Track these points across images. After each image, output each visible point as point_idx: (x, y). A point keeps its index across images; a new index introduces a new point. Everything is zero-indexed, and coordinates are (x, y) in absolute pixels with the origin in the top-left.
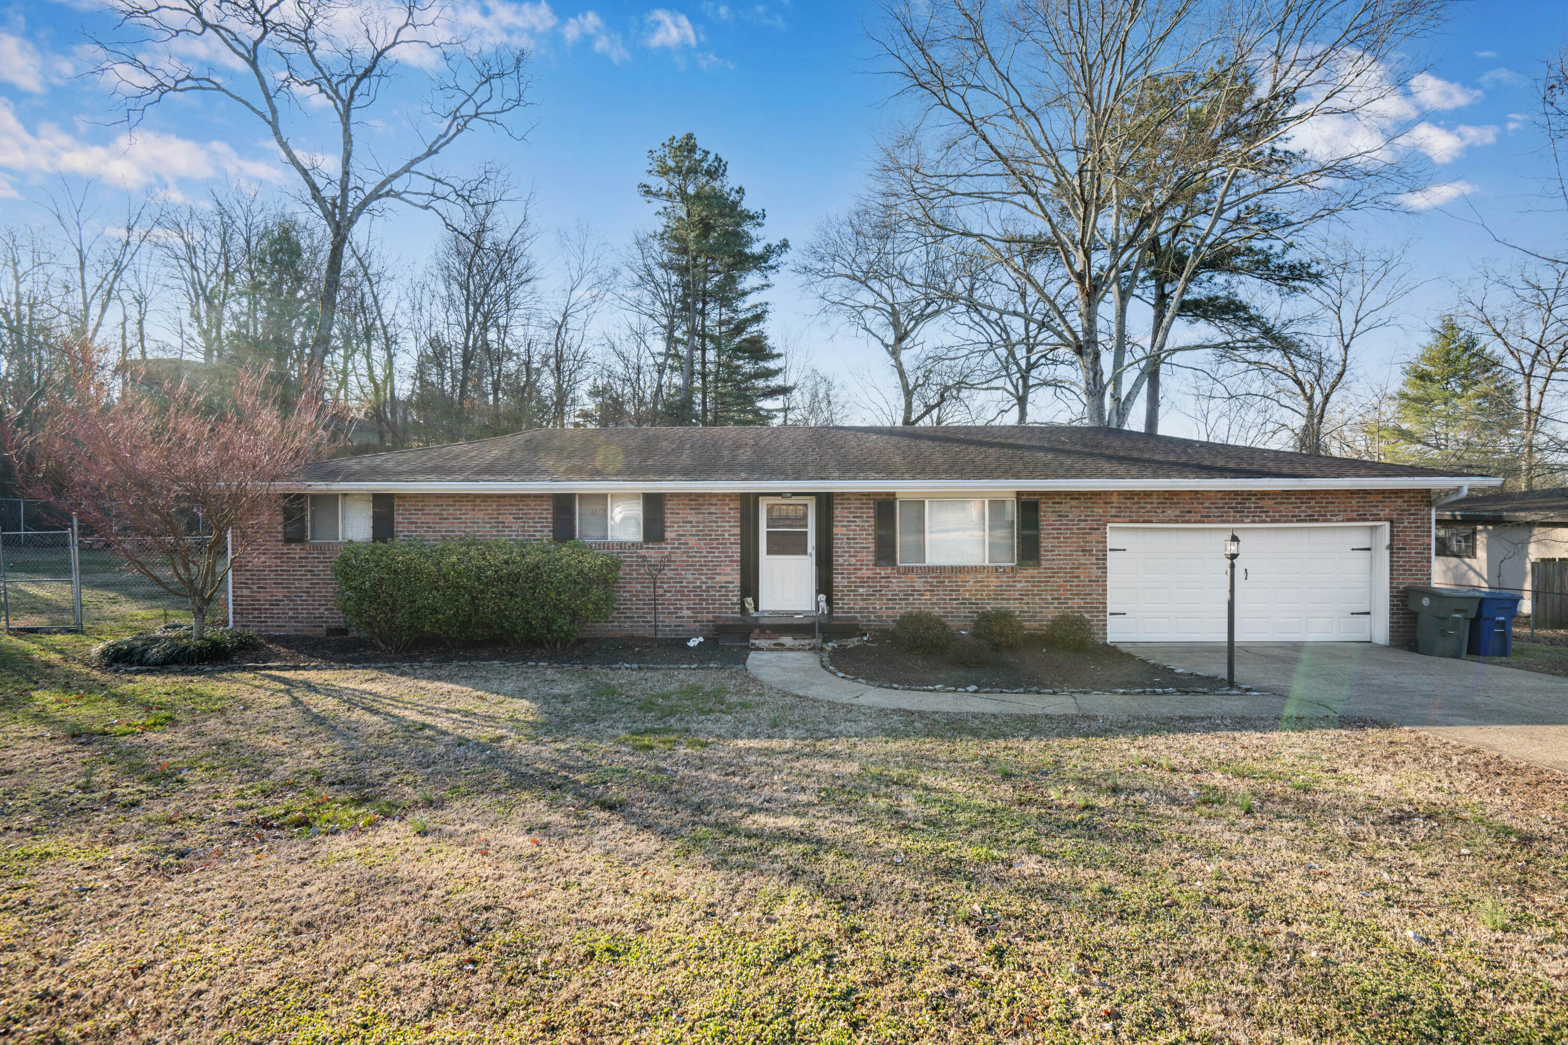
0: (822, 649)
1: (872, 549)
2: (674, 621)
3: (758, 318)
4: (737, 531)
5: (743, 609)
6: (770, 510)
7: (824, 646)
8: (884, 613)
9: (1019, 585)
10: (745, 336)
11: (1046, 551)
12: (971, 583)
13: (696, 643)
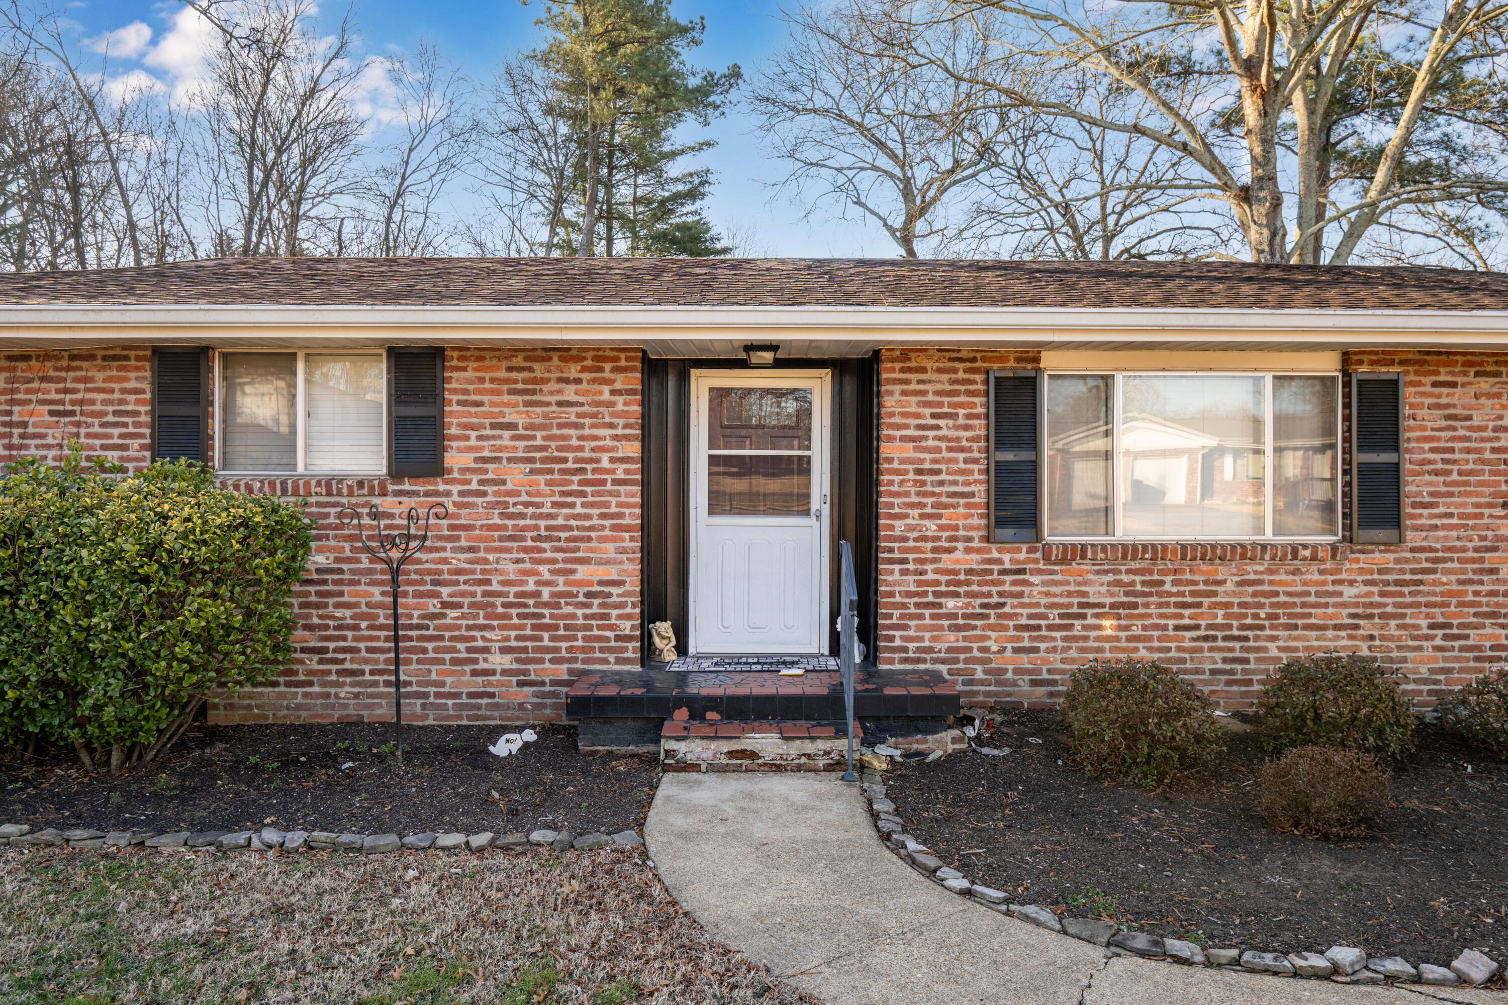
0: (862, 767)
1: (980, 499)
2: (468, 683)
3: (693, 195)
4: (633, 449)
5: (648, 651)
6: (719, 395)
7: (868, 757)
8: (1010, 662)
9: (1349, 592)
10: (675, 220)
11: (1415, 505)
12: (1229, 586)
13: (515, 748)
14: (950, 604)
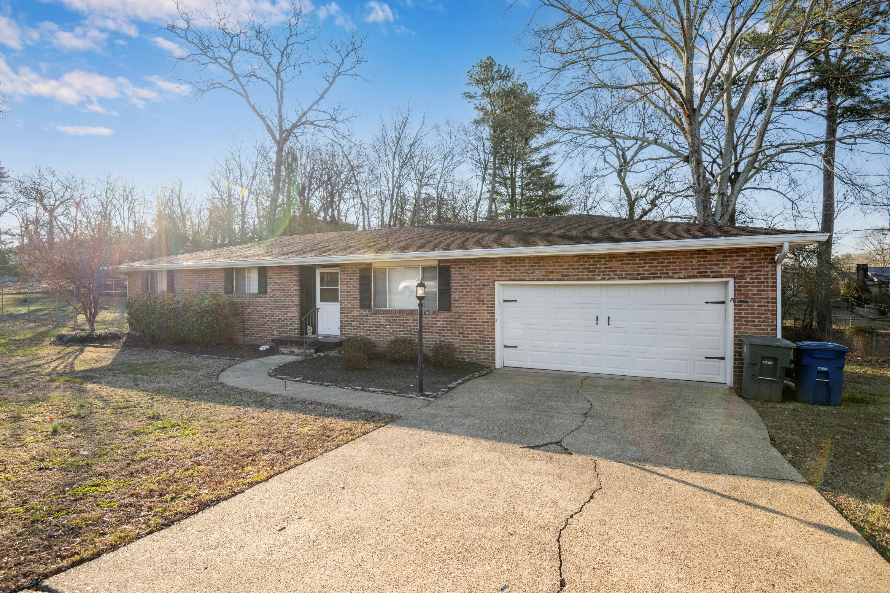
1: (359, 299)
4: (297, 287)
6: (322, 276)
11: (455, 301)
12: (411, 321)
13: (265, 349)
14: (353, 323)
